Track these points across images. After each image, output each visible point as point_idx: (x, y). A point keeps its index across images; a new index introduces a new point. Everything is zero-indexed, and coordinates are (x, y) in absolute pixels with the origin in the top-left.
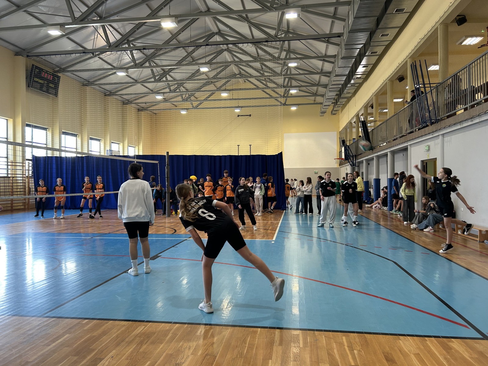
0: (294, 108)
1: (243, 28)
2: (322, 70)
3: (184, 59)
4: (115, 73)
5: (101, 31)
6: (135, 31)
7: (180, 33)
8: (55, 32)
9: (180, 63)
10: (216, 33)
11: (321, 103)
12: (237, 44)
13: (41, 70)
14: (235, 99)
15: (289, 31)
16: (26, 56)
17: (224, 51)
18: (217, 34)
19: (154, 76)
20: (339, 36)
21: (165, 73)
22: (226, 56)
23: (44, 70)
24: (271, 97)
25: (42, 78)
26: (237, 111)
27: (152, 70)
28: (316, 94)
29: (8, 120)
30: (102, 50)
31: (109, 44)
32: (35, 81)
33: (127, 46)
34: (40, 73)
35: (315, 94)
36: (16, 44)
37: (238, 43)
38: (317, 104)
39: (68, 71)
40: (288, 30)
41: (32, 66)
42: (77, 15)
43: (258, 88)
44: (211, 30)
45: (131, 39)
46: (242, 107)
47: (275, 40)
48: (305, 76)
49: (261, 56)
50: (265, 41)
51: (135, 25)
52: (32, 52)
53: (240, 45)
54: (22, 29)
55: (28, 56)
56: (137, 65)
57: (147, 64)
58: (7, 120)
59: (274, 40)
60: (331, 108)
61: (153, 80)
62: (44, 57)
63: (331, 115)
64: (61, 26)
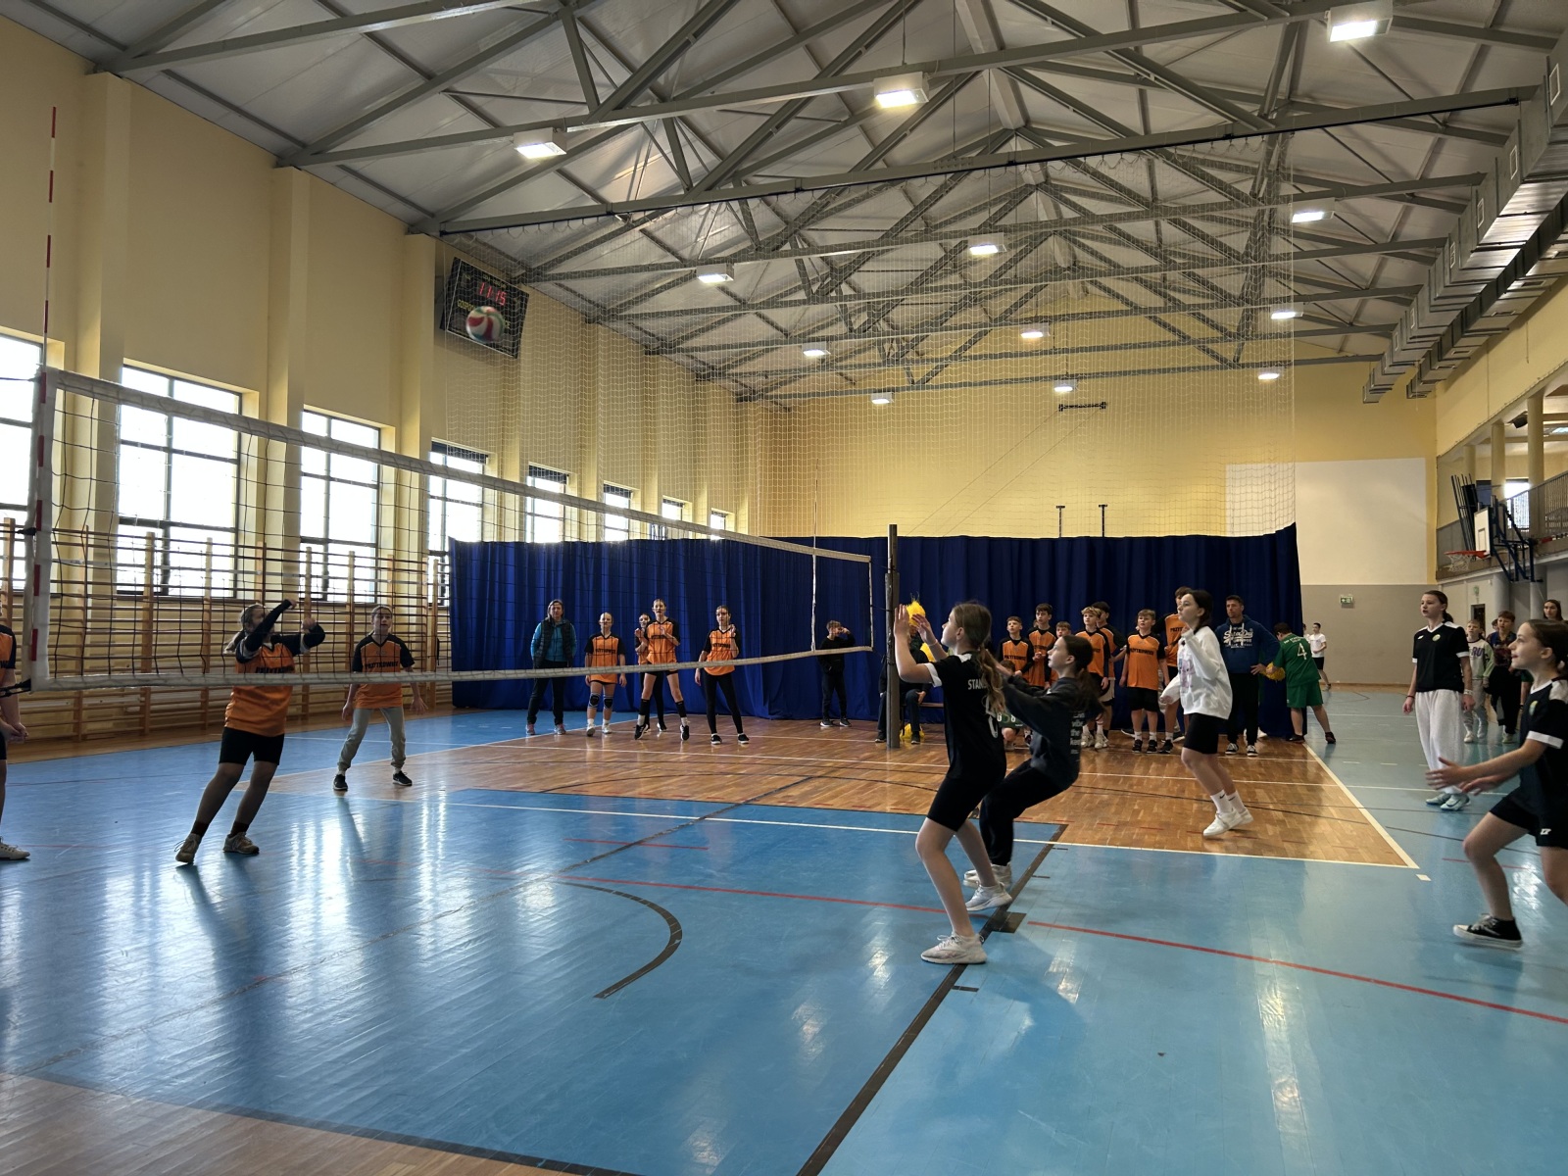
0: (1267, 377)
1: (1120, 104)
2: (1395, 236)
3: (904, 223)
4: (693, 276)
5: (662, 137)
6: (771, 134)
7: (905, 135)
8: (537, 150)
9: (893, 236)
10: (1017, 130)
11: (1379, 357)
12: (1082, 159)
13: (477, 275)
16: (438, 234)
17: (1031, 193)
18: (1017, 135)
19: (806, 284)
20: (1514, 101)
21: (839, 273)
22: (1039, 207)
23: (485, 277)
24: (1184, 339)
25: (479, 302)
26: (1063, 390)
27: (800, 264)
28: (1351, 324)
29: (382, 431)
30: (657, 206)
31: (688, 183)
32: (458, 311)
33: (732, 187)
34: (472, 284)
35: (1350, 326)
36: (412, 198)
37: (1085, 156)
38: (1357, 358)
39: (553, 278)
41: (455, 264)
42: (604, 94)
43: (1135, 309)
44: (999, 123)
45: (746, 165)
46: (1078, 377)
48: (1320, 259)
49: (1165, 201)
50: (1222, 136)
51: (767, 118)
52: (458, 220)
53: (1092, 162)
54: (439, 147)
55: (443, 233)
56: (762, 248)
57: (787, 247)
58: (379, 429)
60: (1412, 372)
61: (801, 295)
62: (482, 236)
63: (1408, 398)
64: (555, 128)
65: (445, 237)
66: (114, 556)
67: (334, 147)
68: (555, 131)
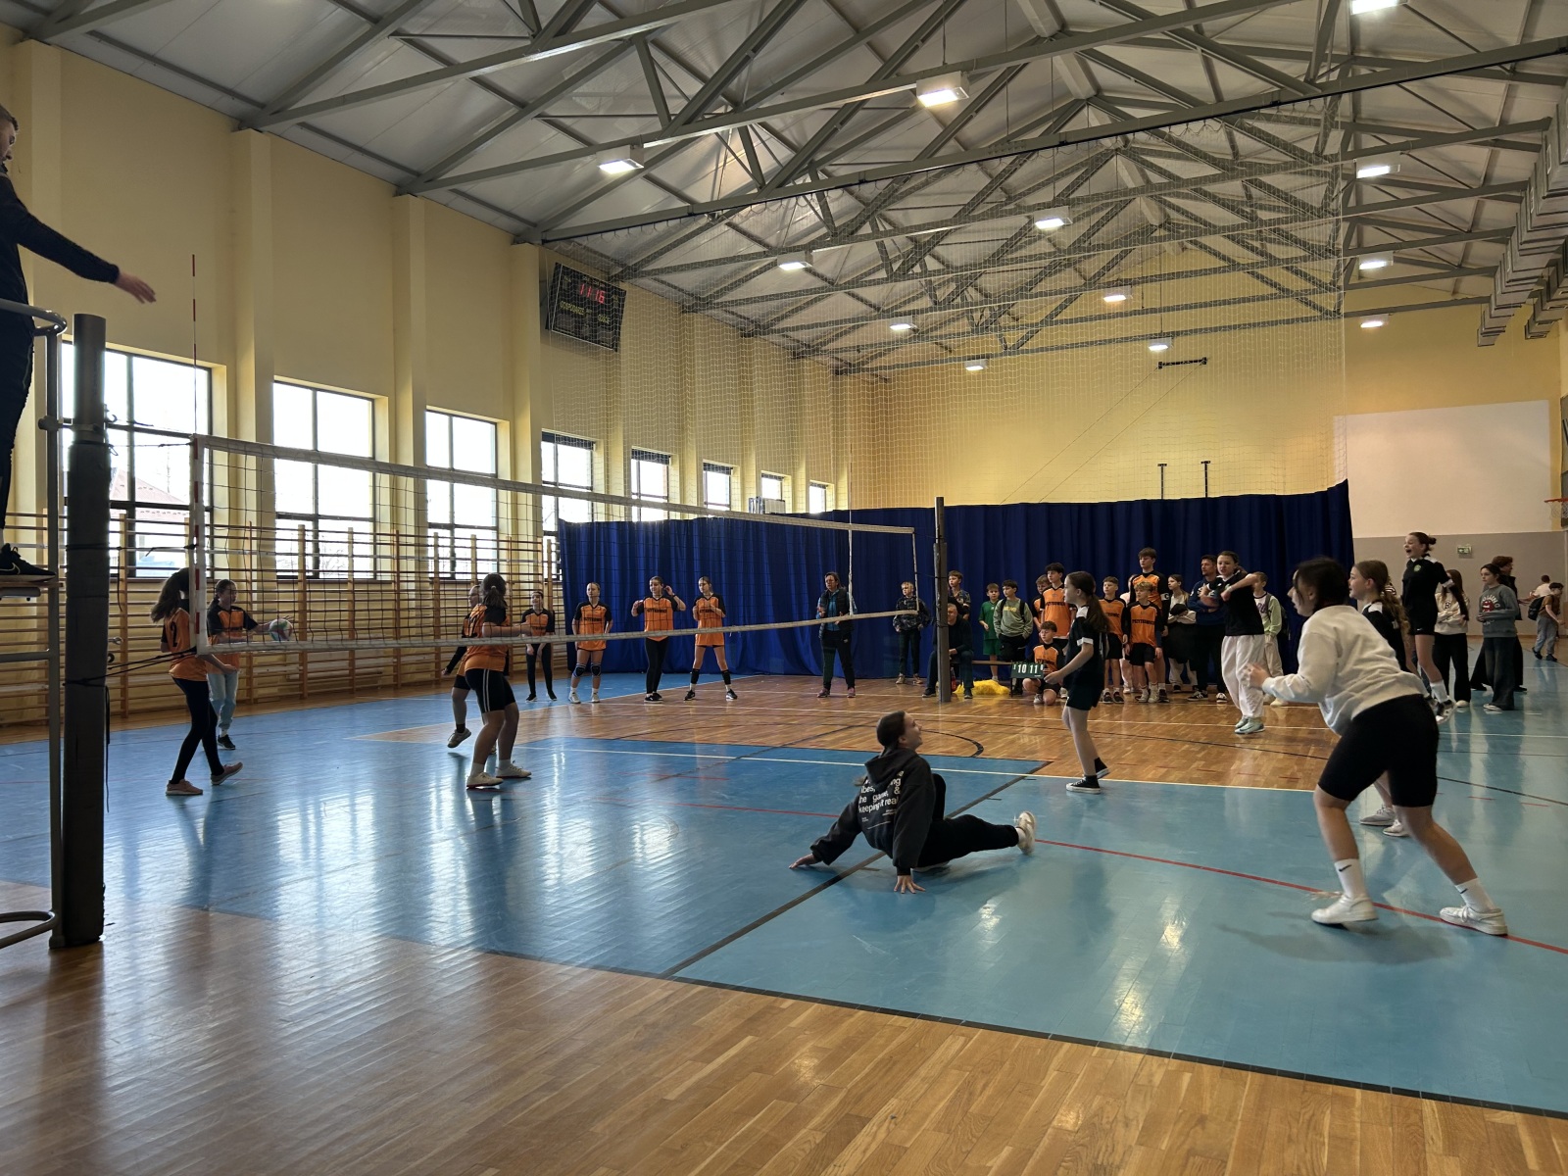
0: (1372, 324)
1: (1184, 71)
2: (1487, 178)
3: (981, 197)
4: (774, 264)
5: (736, 143)
6: (836, 129)
7: (972, 117)
8: (616, 168)
9: (965, 214)
10: (1088, 99)
11: (1487, 300)
12: (1164, 129)
13: (577, 276)
14: (1154, 311)
15: (1356, 54)
16: (540, 242)
17: (1112, 156)
18: (1089, 105)
19: (887, 263)
20: (1563, 50)
21: (921, 249)
22: (1123, 171)
23: (585, 279)
24: (1285, 292)
25: (580, 301)
26: (1158, 348)
27: (881, 246)
28: (1460, 266)
29: (498, 426)
30: (737, 202)
31: (761, 182)
32: (562, 311)
33: (809, 180)
34: (574, 286)
35: (1460, 269)
36: (515, 212)
37: (1169, 125)
38: (1466, 301)
39: (648, 273)
40: (1352, 53)
41: (556, 268)
42: (676, 106)
43: (1233, 265)
44: (1068, 93)
45: (820, 156)
46: (1174, 335)
47: (1308, 96)
48: (1419, 206)
49: (1246, 157)
50: (1268, 103)
51: (835, 112)
52: (558, 228)
53: (1175, 131)
54: (531, 169)
55: (544, 242)
56: (839, 233)
57: (867, 229)
58: (495, 424)
59: (1302, 95)
60: (1525, 312)
61: (882, 274)
62: (584, 241)
63: (1526, 338)
64: (632, 145)
65: (546, 245)
66: (274, 546)
67: (444, 174)
68: (632, 148)
